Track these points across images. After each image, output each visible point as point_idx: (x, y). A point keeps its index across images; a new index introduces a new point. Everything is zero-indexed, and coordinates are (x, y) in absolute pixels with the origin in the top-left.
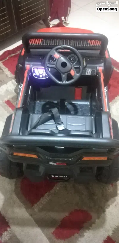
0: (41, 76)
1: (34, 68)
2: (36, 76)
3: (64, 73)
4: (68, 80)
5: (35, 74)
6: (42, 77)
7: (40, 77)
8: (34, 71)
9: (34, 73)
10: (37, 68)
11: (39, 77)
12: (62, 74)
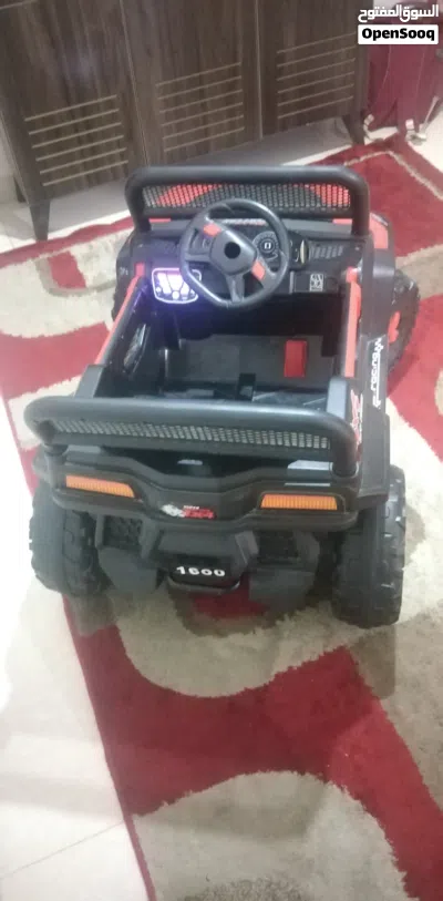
0: (176, 296)
1: (156, 273)
2: (162, 295)
3: (234, 274)
4: (247, 293)
5: (158, 290)
6: (180, 298)
7: (172, 299)
8: (156, 280)
9: (157, 285)
10: (166, 272)
11: (170, 297)
12: (228, 278)
